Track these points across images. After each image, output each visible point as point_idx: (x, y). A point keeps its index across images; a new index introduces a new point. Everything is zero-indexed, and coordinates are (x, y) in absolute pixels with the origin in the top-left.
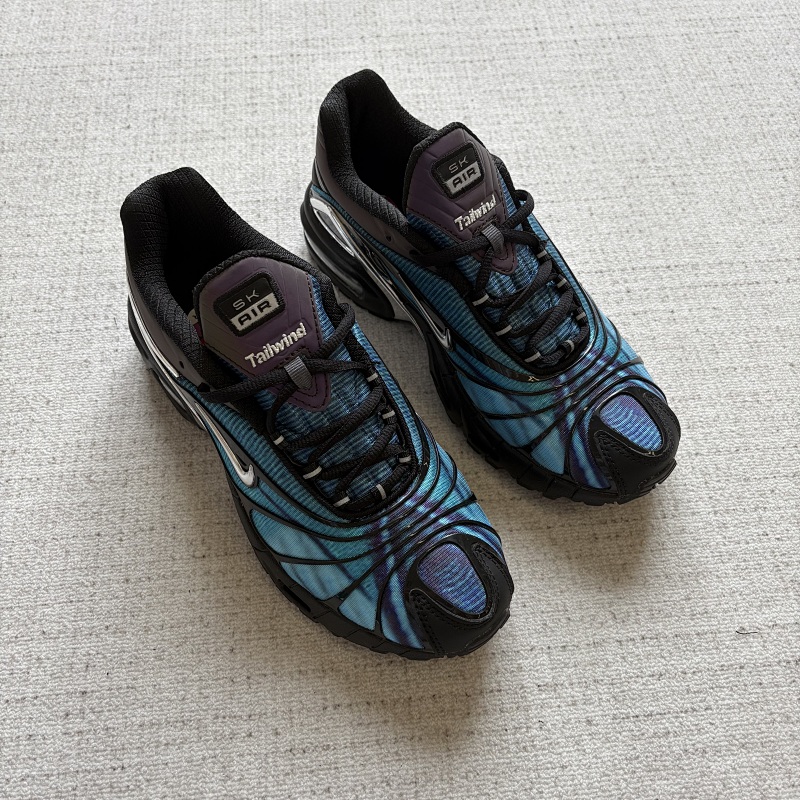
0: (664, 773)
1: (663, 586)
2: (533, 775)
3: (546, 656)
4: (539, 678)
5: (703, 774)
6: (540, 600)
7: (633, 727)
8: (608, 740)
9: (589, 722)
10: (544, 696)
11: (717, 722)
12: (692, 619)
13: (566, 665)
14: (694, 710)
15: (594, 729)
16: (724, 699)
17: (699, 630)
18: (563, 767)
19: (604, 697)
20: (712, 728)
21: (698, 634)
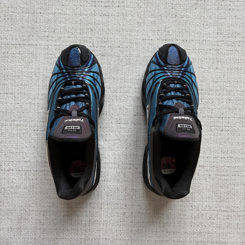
0: (224, 188)
1: (236, 145)
2: (194, 185)
3: (203, 159)
4: (200, 164)
5: (233, 189)
6: (204, 145)
7: (219, 177)
8: (213, 179)
9: (209, 175)
10: (200, 168)
11: (240, 179)
12: (241, 154)
13: (207, 162)
14: (235, 175)
15: (210, 177)
16: (243, 174)
17: (242, 157)
18: (201, 184)
19: (214, 170)
20: (238, 180)
21: (242, 158)
